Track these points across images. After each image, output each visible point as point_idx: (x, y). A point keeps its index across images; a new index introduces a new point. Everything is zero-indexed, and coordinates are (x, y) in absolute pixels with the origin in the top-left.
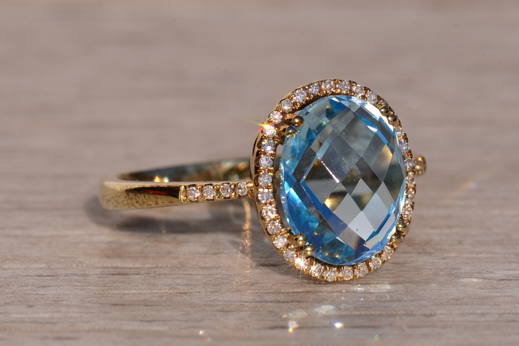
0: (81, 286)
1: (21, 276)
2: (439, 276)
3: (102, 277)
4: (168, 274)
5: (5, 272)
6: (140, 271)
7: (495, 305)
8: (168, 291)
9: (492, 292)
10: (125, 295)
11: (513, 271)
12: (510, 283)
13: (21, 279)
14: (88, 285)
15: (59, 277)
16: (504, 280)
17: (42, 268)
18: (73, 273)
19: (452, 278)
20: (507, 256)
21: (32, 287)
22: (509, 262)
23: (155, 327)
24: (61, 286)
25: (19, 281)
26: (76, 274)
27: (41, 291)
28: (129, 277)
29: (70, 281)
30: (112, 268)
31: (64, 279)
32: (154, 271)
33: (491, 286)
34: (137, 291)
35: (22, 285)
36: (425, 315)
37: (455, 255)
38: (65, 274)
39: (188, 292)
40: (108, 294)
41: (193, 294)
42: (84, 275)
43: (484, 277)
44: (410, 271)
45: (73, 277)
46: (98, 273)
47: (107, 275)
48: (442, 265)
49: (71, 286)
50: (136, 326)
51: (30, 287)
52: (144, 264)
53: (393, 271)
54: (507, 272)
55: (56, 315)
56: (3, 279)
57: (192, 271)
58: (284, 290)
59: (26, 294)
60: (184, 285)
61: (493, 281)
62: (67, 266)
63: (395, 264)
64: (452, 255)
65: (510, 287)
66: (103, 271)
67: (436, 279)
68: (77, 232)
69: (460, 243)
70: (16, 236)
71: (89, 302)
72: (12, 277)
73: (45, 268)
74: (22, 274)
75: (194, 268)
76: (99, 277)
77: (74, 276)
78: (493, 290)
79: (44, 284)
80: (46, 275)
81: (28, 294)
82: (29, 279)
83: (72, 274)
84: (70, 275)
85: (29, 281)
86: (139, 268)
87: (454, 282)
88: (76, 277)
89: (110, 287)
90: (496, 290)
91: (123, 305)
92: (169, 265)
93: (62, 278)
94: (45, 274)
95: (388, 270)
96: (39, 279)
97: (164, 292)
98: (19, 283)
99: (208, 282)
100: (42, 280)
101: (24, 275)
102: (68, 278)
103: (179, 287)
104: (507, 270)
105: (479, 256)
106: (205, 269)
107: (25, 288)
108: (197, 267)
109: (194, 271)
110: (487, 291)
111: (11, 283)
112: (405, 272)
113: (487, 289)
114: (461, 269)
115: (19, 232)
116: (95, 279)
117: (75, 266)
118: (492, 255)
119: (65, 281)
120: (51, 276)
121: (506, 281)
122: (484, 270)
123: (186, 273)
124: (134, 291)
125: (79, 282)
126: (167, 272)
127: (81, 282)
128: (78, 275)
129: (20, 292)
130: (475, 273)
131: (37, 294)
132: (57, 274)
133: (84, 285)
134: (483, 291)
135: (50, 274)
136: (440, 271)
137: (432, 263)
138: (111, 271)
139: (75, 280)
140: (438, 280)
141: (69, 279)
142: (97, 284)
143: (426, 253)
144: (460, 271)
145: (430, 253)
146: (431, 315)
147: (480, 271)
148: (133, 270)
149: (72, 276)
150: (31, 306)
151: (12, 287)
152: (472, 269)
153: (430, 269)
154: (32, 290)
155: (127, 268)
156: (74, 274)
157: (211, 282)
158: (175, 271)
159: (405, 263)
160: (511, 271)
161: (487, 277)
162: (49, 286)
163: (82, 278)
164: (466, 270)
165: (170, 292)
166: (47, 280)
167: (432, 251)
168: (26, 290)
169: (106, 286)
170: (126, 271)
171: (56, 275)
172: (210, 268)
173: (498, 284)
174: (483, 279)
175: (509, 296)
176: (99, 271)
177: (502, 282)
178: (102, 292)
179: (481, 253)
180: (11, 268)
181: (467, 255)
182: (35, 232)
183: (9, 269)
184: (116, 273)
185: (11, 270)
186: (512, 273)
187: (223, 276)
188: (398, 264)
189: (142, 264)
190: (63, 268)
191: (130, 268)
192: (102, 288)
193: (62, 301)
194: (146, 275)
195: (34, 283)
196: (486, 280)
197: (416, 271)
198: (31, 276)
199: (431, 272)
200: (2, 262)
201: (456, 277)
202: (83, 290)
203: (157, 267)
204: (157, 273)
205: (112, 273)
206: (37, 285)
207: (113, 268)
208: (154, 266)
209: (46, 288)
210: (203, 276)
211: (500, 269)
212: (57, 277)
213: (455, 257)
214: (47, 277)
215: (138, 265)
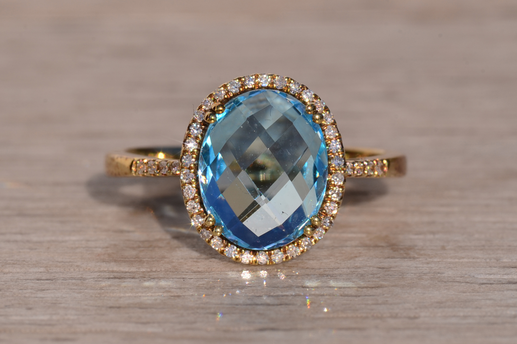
0: (78, 289)
1: (21, 280)
2: (423, 279)
3: (99, 281)
4: (162, 278)
5: (5, 275)
6: (135, 275)
7: (477, 308)
8: (162, 294)
9: (474, 295)
10: (120, 297)
11: (494, 275)
12: (492, 286)
13: (21, 283)
14: (85, 288)
15: (57, 281)
16: (485, 284)
17: (41, 272)
18: (71, 276)
19: (435, 282)
20: (488, 260)
21: (31, 290)
22: (490, 267)
23: (150, 329)
24: (59, 289)
25: (18, 284)
26: (73, 278)
27: (40, 295)
28: (125, 280)
29: (68, 284)
30: (108, 272)
31: (62, 283)
32: (149, 275)
33: (473, 290)
34: (132, 294)
35: (22, 288)
36: (410, 318)
37: (439, 260)
38: (63, 278)
39: (181, 295)
40: (104, 297)
41: (186, 297)
42: (81, 279)
43: (466, 281)
44: (395, 275)
45: (70, 281)
46: (94, 276)
47: (104, 278)
48: (426, 269)
49: (69, 289)
50: (130, 327)
51: (29, 291)
52: (139, 268)
53: (378, 275)
54: (488, 276)
55: (55, 317)
56: (3, 283)
57: (185, 275)
58: (274, 293)
59: (25, 297)
60: (177, 289)
61: (475, 285)
62: (65, 270)
63: (380, 268)
64: (436, 260)
65: (491, 290)
66: (99, 275)
67: (420, 283)
68: (74, 238)
69: (443, 248)
70: (16, 241)
71: (86, 305)
72: (12, 281)
73: (44, 272)
74: (22, 278)
75: (187, 272)
76: (96, 281)
77: (72, 280)
78: (474, 294)
79: (43, 288)
80: (45, 279)
81: (27, 297)
82: (28, 283)
83: (70, 278)
84: (68, 279)
85: (28, 284)
86: (134, 272)
87: (437, 286)
88: (74, 281)
89: (107, 291)
90: (478, 294)
91: (119, 308)
92: (163, 270)
93: (60, 281)
94: (43, 278)
95: (374, 274)
96: (38, 283)
97: (158, 295)
98: (18, 287)
99: (201, 286)
100: (40, 283)
101: (23, 278)
102: (65, 281)
103: (173, 290)
104: (488, 274)
105: (461, 260)
106: (197, 273)
107: (25, 291)
108: (190, 271)
109: (187, 275)
110: (468, 294)
111: (11, 286)
112: (390, 276)
113: (469, 292)
114: (444, 273)
115: (19, 237)
116: (92, 283)
117: (72, 270)
118: (474, 260)
119: (63, 284)
120: (49, 280)
121: (488, 285)
122: (466, 274)
123: (179, 277)
124: (129, 294)
125: (77, 285)
126: (161, 276)
127: (78, 285)
128: (76, 279)
129: (20, 295)
130: (457, 277)
131: (36, 297)
132: (55, 277)
133: (81, 288)
134: (464, 294)
135: (48, 277)
136: (423, 275)
137: (416, 267)
138: (107, 275)
139: (72, 283)
140: (422, 283)
141: (67, 282)
142: (94, 288)
143: (410, 258)
144: (443, 275)
145: (414, 258)
146: (415, 318)
147: (462, 276)
148: (129, 274)
149: (69, 279)
150: (30, 309)
151: (12, 290)
152: (454, 273)
153: (415, 274)
154: (32, 293)
155: (123, 272)
156: (71, 278)
157: (204, 286)
158: (169, 275)
159: (391, 268)
160: (492, 275)
161: (469, 281)
162: (48, 290)
163: (79, 281)
164: (449, 274)
165: (164, 295)
166: (46, 283)
167: (416, 256)
168: (26, 293)
169: (102, 289)
170: (123, 275)
171: (54, 279)
172: (202, 272)
173: (480, 288)
174: (465, 283)
175: (490, 299)
176: (96, 275)
177: (484, 286)
178: (99, 296)
179: (463, 258)
180: (11, 272)
181: (449, 260)
182: (34, 238)
183: (9, 273)
184: (112, 276)
185: (11, 274)
186: (493, 277)
187: (215, 280)
188: (383, 268)
189: (137, 268)
190: (61, 272)
191: (126, 272)
192: (99, 291)
193: (60, 303)
194: (141, 279)
195: (33, 286)
196: (468, 284)
197: (401, 275)
198: (31, 280)
199: (416, 276)
200: (2, 266)
201: (439, 281)
202: (80, 293)
203: (152, 271)
204: (151, 277)
205: (108, 276)
206: (35, 288)
207: (110, 272)
208: (149, 270)
209: (44, 292)
210: (196, 280)
211: (482, 274)
212: (55, 281)
213: (438, 262)
214: (45, 281)
215: (133, 269)
